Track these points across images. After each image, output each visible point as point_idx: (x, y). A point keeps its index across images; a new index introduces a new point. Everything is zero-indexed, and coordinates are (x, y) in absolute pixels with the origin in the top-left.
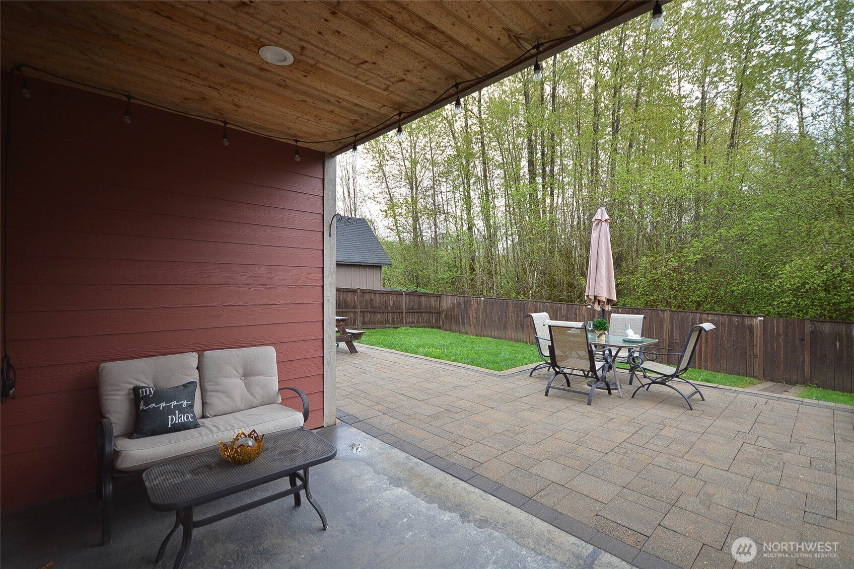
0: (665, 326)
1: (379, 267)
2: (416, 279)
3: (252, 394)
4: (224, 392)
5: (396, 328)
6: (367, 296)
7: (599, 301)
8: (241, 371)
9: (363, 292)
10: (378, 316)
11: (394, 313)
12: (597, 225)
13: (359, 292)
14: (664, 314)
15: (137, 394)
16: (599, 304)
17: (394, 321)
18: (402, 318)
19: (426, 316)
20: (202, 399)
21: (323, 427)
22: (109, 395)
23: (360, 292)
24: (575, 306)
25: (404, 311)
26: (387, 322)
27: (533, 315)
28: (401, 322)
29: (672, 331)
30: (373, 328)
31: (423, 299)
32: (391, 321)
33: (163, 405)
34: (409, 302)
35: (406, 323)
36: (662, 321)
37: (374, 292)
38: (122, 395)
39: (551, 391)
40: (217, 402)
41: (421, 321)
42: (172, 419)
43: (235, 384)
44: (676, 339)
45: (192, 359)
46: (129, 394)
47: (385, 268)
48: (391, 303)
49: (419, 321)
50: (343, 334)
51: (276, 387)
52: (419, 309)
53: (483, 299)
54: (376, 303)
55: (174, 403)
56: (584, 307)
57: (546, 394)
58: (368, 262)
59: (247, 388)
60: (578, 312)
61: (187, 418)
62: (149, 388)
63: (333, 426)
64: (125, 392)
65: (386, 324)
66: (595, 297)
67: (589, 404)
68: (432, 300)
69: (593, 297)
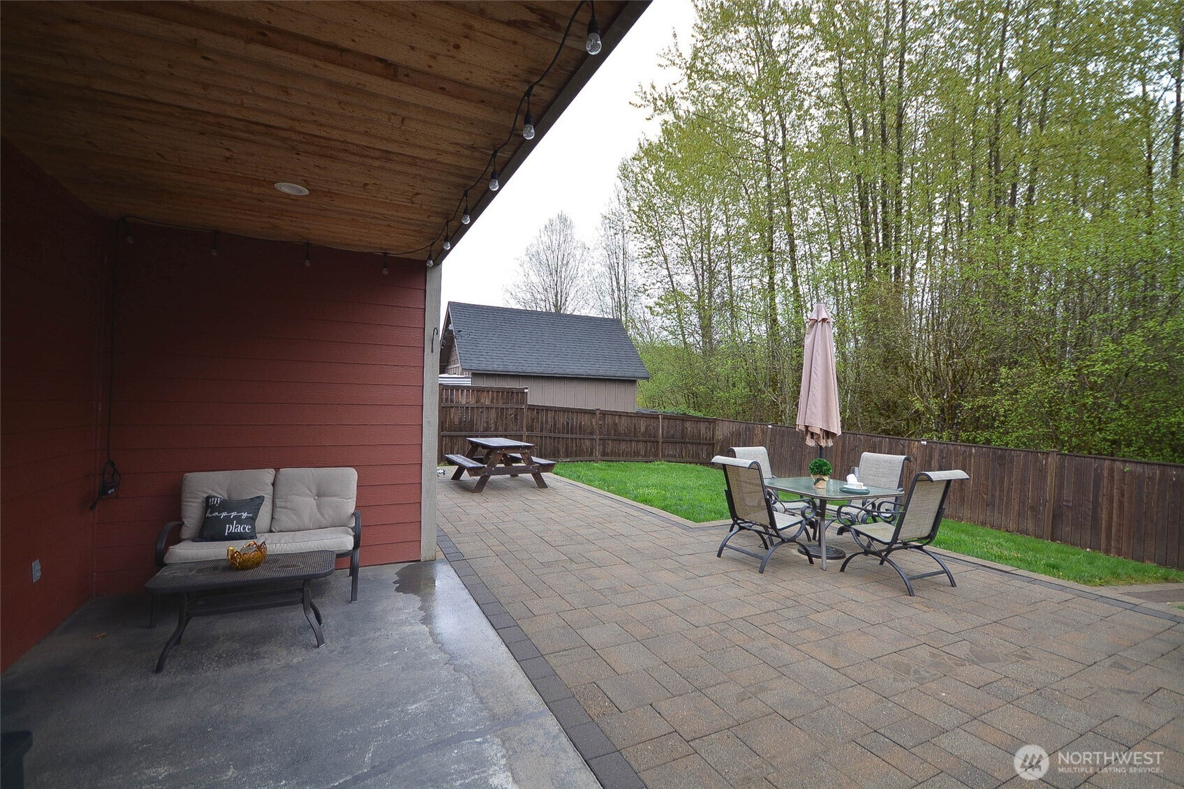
0: (1049, 478)
1: (631, 382)
2: (694, 398)
3: (322, 515)
4: (292, 509)
5: (647, 462)
6: (609, 420)
7: (812, 434)
8: (314, 491)
9: (604, 414)
10: (623, 446)
11: (646, 442)
12: (812, 326)
13: (598, 414)
14: (1047, 459)
15: (208, 504)
16: (812, 437)
17: (646, 454)
18: (657, 450)
19: (692, 449)
20: (272, 514)
21: (420, 560)
22: (189, 502)
23: (600, 414)
24: (902, 442)
25: (661, 440)
26: (637, 454)
27: (735, 449)
28: (656, 455)
29: (1060, 487)
30: (616, 461)
31: (688, 425)
32: (642, 452)
33: (224, 514)
34: (668, 427)
35: (663, 456)
36: (1042, 471)
37: (619, 414)
38: (197, 503)
39: (726, 552)
40: (285, 519)
41: (686, 454)
42: (229, 527)
43: (307, 503)
44: (1068, 501)
45: (268, 475)
46: (203, 502)
47: (640, 382)
48: (643, 429)
49: (682, 456)
50: (529, 464)
51: (352, 510)
52: (683, 438)
53: (771, 426)
54: (622, 429)
55: (234, 514)
56: (917, 443)
57: (719, 555)
58: (616, 375)
59: (318, 509)
60: (906, 450)
61: (244, 529)
62: (218, 498)
63: (432, 562)
64: (200, 500)
65: (633, 456)
66: (807, 427)
67: (761, 572)
68: (703, 426)
69: (803, 427)
